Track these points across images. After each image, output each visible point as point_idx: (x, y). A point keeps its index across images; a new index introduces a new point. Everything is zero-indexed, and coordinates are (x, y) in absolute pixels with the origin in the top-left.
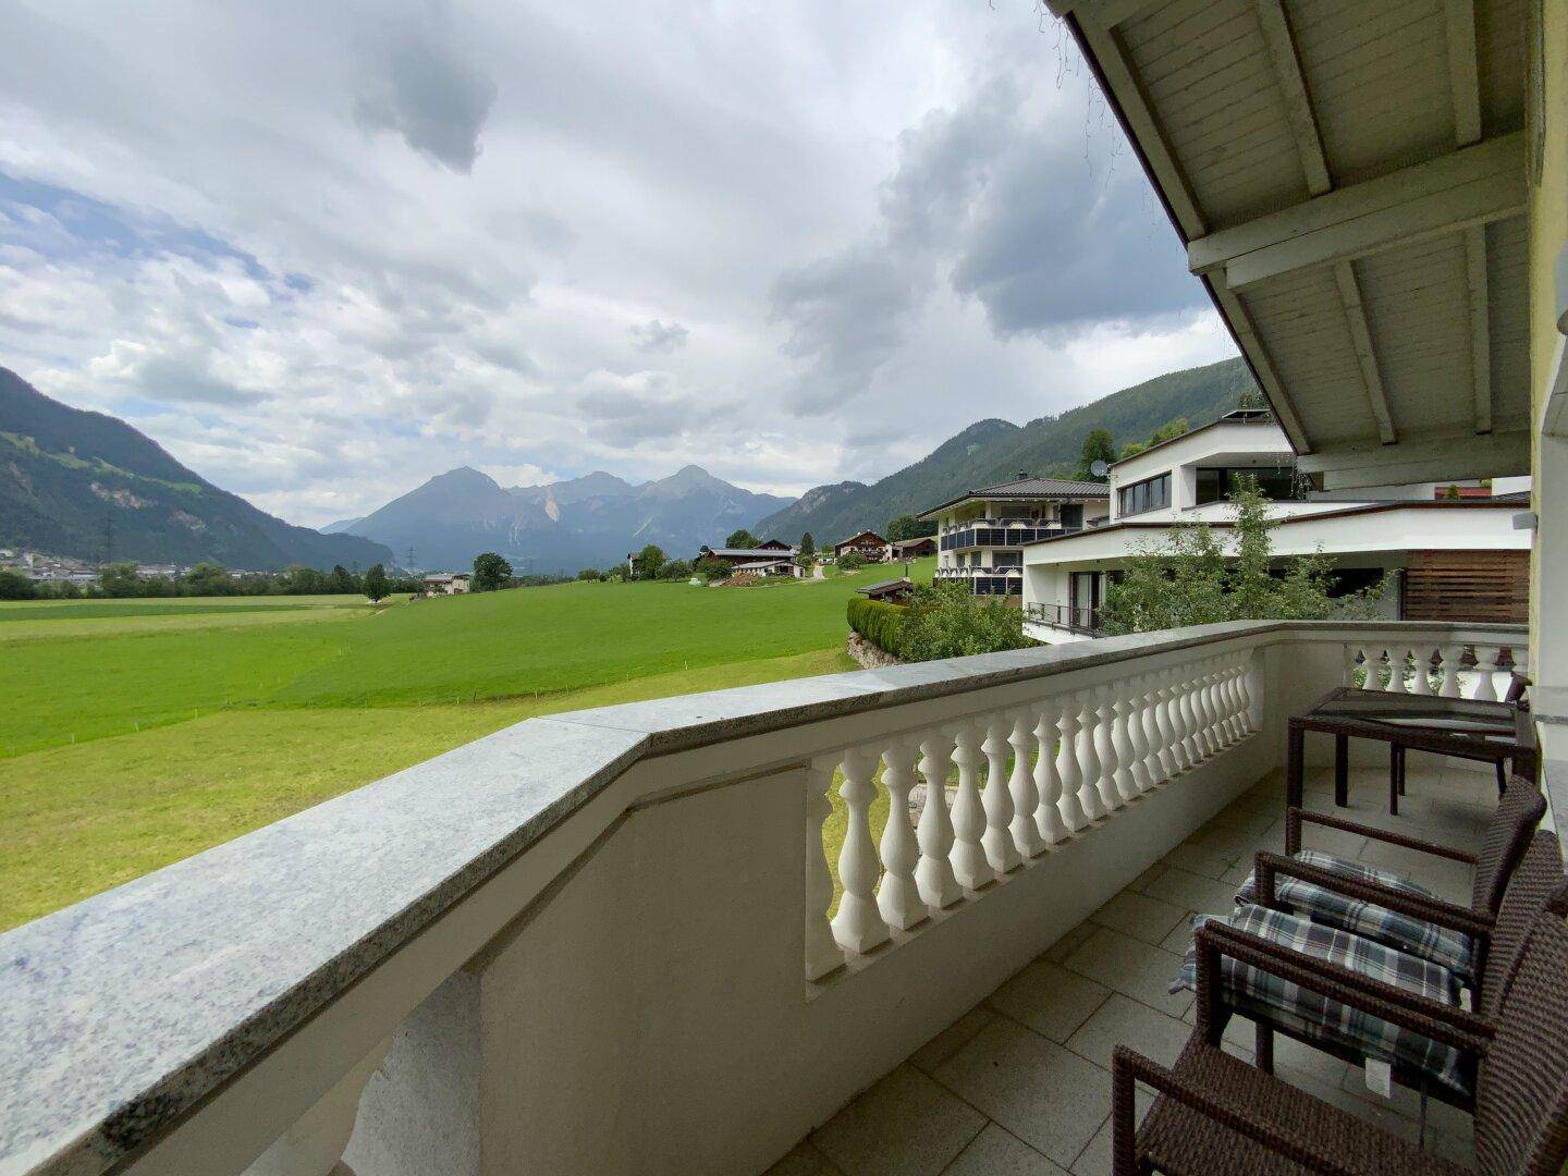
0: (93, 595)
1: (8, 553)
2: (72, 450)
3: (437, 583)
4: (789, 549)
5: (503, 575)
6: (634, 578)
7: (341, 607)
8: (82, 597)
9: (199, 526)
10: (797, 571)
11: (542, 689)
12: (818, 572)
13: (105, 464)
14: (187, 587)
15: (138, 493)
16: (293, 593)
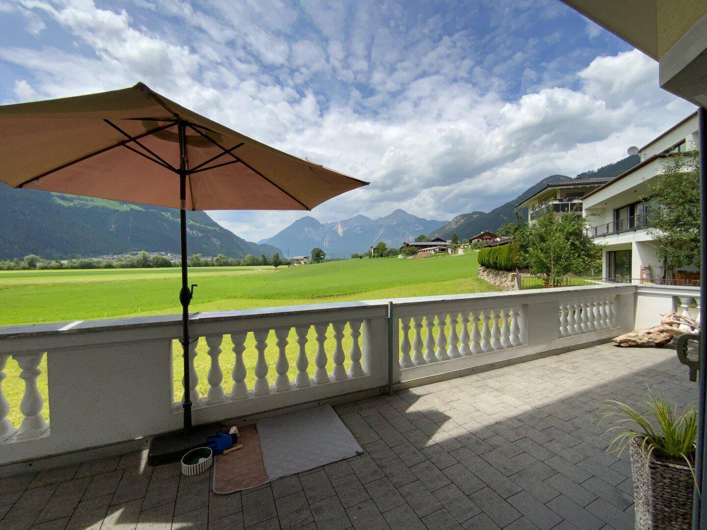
3: (297, 260)
4: (446, 242)
5: (322, 257)
6: (374, 257)
7: (264, 269)
9: (218, 243)
10: (450, 251)
11: (338, 293)
12: (460, 251)
13: (191, 221)
14: (215, 263)
15: (201, 231)
16: (248, 265)
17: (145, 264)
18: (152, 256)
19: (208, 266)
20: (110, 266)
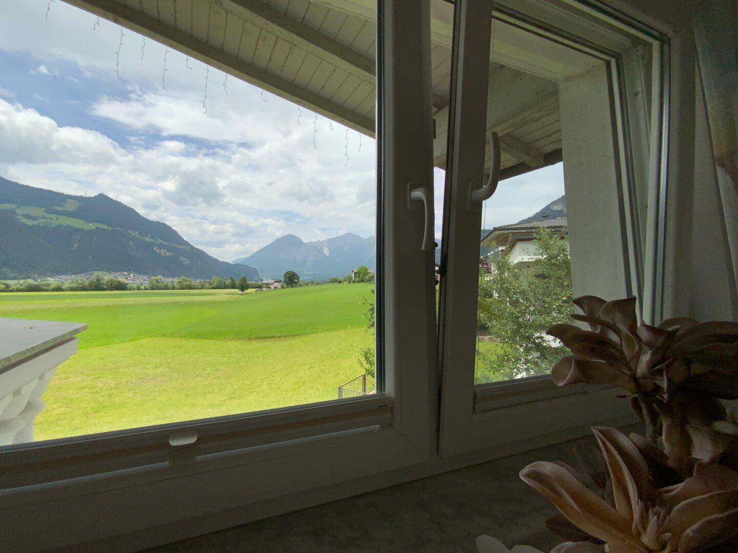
0: (146, 289)
1: (126, 273)
2: (149, 235)
3: (267, 284)
5: (296, 280)
6: (354, 282)
7: (228, 294)
8: (142, 289)
9: (187, 262)
11: (279, 335)
13: (159, 240)
14: (176, 286)
15: (169, 250)
16: (213, 288)
17: (97, 286)
18: (107, 277)
19: (168, 289)
20: (58, 289)
